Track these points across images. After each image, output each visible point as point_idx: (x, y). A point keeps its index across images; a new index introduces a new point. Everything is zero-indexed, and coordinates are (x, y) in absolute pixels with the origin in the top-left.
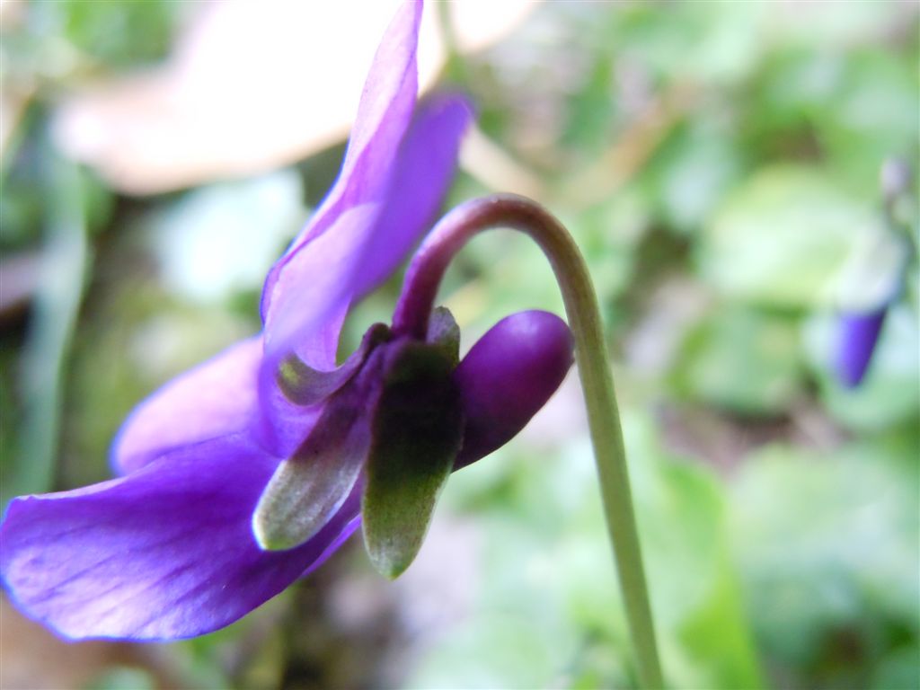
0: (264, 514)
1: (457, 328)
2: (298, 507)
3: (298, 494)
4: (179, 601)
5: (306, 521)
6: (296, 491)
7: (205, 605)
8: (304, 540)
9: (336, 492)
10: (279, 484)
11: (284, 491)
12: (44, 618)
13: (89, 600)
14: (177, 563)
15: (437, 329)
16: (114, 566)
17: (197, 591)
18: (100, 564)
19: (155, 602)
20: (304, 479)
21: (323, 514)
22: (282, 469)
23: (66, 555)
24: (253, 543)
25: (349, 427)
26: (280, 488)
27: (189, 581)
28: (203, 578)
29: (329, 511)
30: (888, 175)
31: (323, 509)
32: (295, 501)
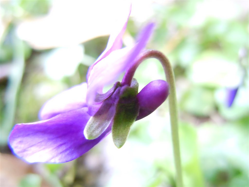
0: (87, 130)
1: (138, 84)
2: (95, 128)
3: (95, 125)
4: (61, 153)
5: (97, 132)
6: (94, 125)
7: (68, 154)
8: (97, 137)
9: (105, 125)
10: (90, 122)
11: (92, 124)
12: (22, 157)
13: (35, 152)
14: (61, 143)
15: (133, 84)
16: (43, 143)
17: (66, 150)
18: (39, 143)
19: (54, 153)
20: (97, 121)
21: (101, 131)
22: (91, 119)
23: (30, 140)
24: (84, 137)
25: (109, 108)
26: (91, 123)
27: (64, 148)
28: (67, 147)
29: (103, 130)
30: (240, 53)
31: (102, 129)
32: (95, 127)
